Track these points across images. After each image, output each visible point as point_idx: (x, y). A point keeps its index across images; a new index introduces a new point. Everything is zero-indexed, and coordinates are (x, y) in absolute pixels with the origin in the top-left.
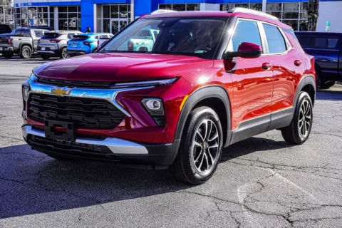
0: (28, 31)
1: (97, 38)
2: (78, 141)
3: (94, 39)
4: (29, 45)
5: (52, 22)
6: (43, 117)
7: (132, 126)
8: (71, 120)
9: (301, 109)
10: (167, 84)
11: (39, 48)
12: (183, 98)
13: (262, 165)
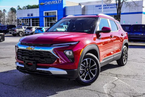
0: (22, 27)
1: (45, 28)
2: (38, 69)
3: (44, 29)
4: (22, 31)
5: (30, 24)
6: (23, 59)
7: (60, 61)
8: (34, 60)
9: (124, 52)
10: (74, 44)
11: (25, 33)
12: (81, 50)
13: (112, 75)
